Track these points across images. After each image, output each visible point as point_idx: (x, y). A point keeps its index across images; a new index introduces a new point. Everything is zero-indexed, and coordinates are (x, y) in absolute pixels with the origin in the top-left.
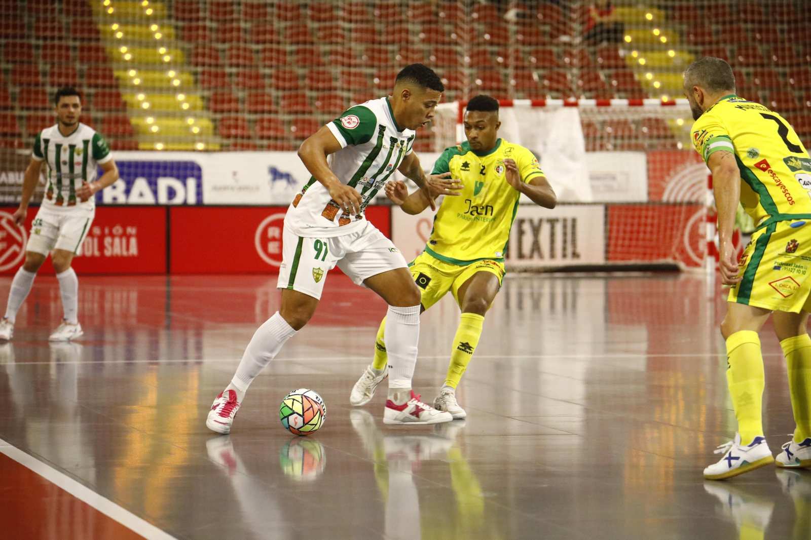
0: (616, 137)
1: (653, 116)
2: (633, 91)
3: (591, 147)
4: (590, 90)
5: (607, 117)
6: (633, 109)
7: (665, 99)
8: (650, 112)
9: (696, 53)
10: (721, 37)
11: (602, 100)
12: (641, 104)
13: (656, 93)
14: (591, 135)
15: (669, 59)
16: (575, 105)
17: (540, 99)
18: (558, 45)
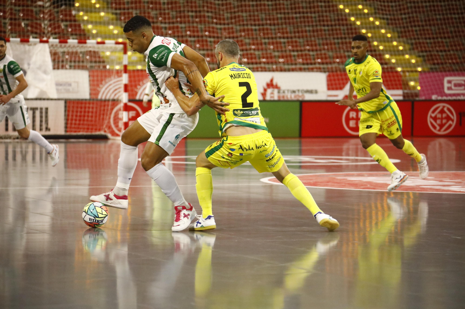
0: (71, 62)
1: (92, 49)
2: (80, 35)
3: (56, 66)
4: (55, 34)
5: (65, 50)
6: (81, 45)
7: (99, 40)
8: (90, 47)
9: (116, 14)
10: (130, 6)
11: (62, 39)
12: (85, 43)
13: (94, 36)
14: (56, 60)
15: (101, 17)
16: (47, 42)
17: (26, 38)
18: (36, 7)
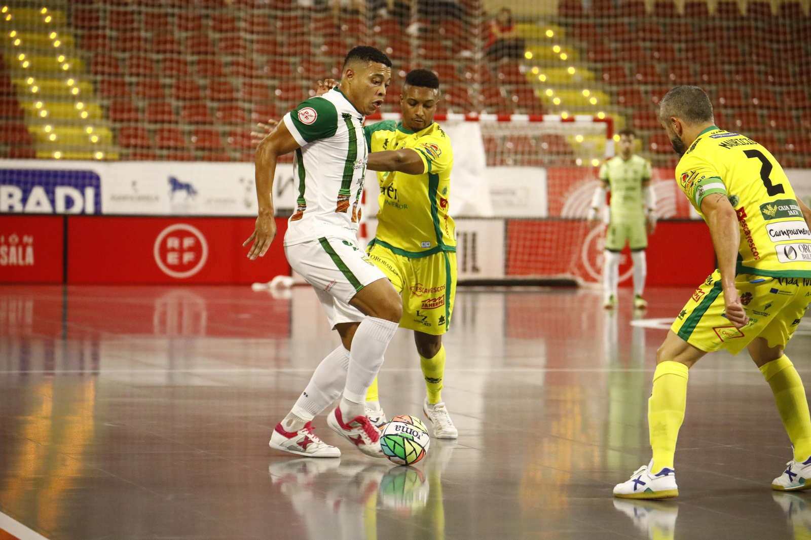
0: (516, 153)
1: (552, 132)
2: (533, 107)
3: (491, 161)
4: (491, 105)
5: (507, 133)
6: (533, 124)
7: (565, 115)
8: (549, 128)
9: (595, 70)
10: (620, 54)
11: (502, 115)
12: (541, 120)
13: (556, 110)
14: (492, 151)
15: (568, 76)
16: (476, 120)
17: (441, 114)
18: (459, 60)
